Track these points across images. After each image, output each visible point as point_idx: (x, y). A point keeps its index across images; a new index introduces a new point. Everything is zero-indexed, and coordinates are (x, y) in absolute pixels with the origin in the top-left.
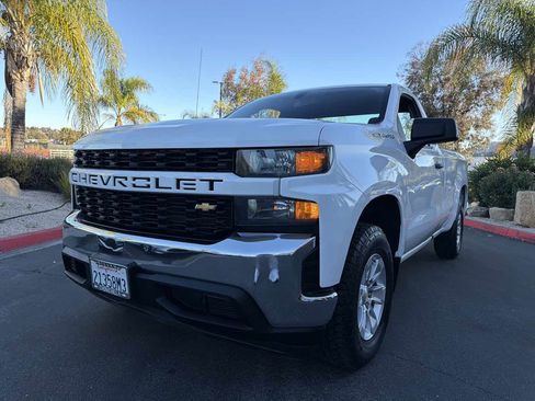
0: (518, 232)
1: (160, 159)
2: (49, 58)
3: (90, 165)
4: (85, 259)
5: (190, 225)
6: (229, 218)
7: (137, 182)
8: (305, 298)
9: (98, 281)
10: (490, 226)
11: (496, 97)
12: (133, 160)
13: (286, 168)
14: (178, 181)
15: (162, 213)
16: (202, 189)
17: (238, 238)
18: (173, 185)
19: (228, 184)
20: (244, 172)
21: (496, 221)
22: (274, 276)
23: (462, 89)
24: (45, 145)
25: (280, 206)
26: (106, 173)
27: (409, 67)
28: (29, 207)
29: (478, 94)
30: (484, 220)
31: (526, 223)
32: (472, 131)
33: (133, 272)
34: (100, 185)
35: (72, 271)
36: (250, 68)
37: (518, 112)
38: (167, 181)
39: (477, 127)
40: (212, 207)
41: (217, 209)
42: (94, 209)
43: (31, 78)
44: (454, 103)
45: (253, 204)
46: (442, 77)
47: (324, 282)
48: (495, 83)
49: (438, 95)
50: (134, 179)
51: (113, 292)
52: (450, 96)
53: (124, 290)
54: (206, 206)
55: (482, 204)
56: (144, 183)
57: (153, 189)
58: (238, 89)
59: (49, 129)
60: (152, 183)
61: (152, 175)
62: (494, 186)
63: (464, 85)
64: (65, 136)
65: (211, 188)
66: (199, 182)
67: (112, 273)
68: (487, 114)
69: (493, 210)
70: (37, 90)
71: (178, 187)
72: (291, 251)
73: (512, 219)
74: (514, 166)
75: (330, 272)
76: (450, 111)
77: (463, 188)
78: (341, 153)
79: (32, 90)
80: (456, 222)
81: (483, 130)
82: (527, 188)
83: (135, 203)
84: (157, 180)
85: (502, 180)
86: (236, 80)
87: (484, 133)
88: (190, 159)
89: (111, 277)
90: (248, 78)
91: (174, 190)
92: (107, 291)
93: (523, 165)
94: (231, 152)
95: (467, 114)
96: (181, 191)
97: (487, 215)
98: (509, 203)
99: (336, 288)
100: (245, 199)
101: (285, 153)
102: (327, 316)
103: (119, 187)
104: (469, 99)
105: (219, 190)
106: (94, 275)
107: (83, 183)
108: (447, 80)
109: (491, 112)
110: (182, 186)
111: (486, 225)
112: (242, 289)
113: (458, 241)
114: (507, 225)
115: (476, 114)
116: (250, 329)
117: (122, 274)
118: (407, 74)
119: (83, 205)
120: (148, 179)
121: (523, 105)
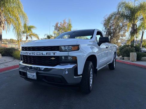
0: (130, 63)
1: (42, 49)
2: (8, 21)
3: (26, 50)
4: (25, 71)
5: (50, 62)
6: (58, 61)
7: (38, 54)
8: (75, 77)
9: (29, 76)
10: (124, 62)
11: (126, 28)
12: (37, 49)
13: (70, 50)
14: (47, 53)
15: (43, 60)
16: (52, 55)
17: (60, 65)
18: (46, 54)
19: (58, 53)
20: (61, 51)
21: (126, 60)
22: (67, 73)
23: (118, 27)
24: (6, 44)
25: (69, 58)
26: (30, 52)
27: (104, 21)
28: (5, 61)
29: (122, 28)
30: (123, 60)
31: (133, 61)
32: (121, 37)
33: (37, 74)
34: (29, 55)
35: (21, 75)
36: (62, 22)
37: (130, 33)
38: (44, 53)
39: (122, 36)
40: (54, 58)
41: (56, 59)
42: (27, 60)
43: (3, 26)
44: (116, 30)
45: (63, 58)
46: (113, 24)
47: (79, 73)
48: (126, 25)
49: (112, 28)
50: (37, 53)
51: (32, 78)
52: (115, 28)
53: (35, 77)
54: (53, 58)
55: (123, 56)
56: (39, 54)
57: (41, 55)
58: (59, 28)
59: (6, 39)
60: (41, 54)
61: (41, 52)
62: (125, 52)
63: (118, 26)
64: (11, 41)
65: (54, 54)
66: (51, 53)
67: (32, 74)
68: (124, 33)
69: (125, 58)
71: (47, 54)
72: (72, 67)
73: (129, 60)
74: (130, 47)
75: (80, 71)
76: (115, 32)
77: (115, 53)
78: (82, 46)
79: (4, 30)
80: (113, 61)
81: (124, 37)
82: (133, 52)
83: (37, 58)
84: (42, 53)
85: (127, 50)
86: (59, 25)
87: (124, 38)
88: (49, 48)
89: (32, 75)
90: (62, 25)
91: (46, 55)
92: (31, 78)
93: (132, 46)
94: (58, 47)
95: (119, 33)
96: (48, 55)
97: (124, 59)
98: (129, 56)
99: (81, 75)
100: (62, 56)
101: (70, 47)
102: (80, 81)
103: (33, 55)
104: (120, 29)
105: (56, 55)
106: (28, 75)
107: (24, 54)
108: (114, 24)
109: (125, 32)
110: (48, 54)
111: (123, 61)
112: (61, 75)
113: (114, 66)
114: (128, 61)
115: (122, 33)
116: (63, 84)
117: (35, 74)
118: (104, 23)
119: (24, 59)
120: (40, 53)
121: (131, 31)
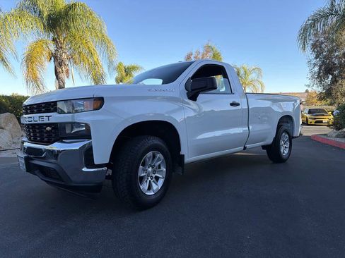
8: (85, 169)
14: (39, 117)
18: (37, 119)
19: (54, 117)
40: (51, 129)
43: (68, 71)
47: (97, 162)
50: (28, 118)
54: (48, 128)
56: (30, 119)
60: (32, 119)
65: (49, 120)
66: (45, 118)
70: (71, 76)
71: (40, 120)
72: (78, 148)
79: (68, 77)
84: (34, 118)
91: (39, 122)
94: (56, 103)
96: (41, 122)
99: (105, 165)
103: (25, 122)
105: (52, 120)
